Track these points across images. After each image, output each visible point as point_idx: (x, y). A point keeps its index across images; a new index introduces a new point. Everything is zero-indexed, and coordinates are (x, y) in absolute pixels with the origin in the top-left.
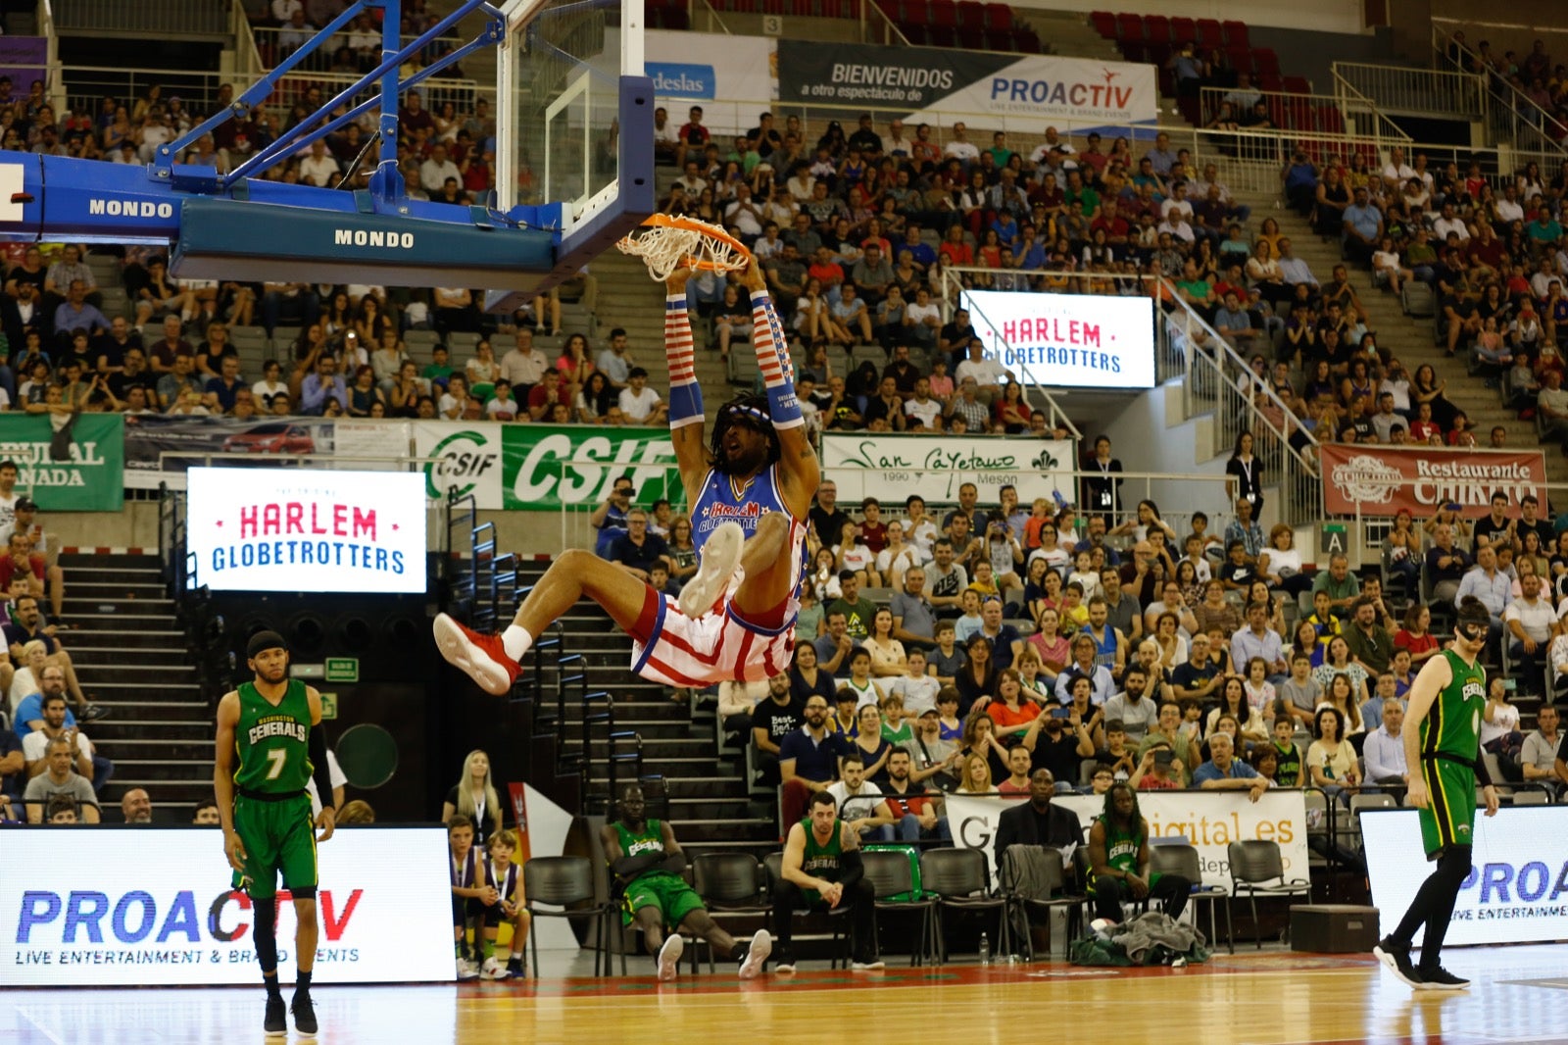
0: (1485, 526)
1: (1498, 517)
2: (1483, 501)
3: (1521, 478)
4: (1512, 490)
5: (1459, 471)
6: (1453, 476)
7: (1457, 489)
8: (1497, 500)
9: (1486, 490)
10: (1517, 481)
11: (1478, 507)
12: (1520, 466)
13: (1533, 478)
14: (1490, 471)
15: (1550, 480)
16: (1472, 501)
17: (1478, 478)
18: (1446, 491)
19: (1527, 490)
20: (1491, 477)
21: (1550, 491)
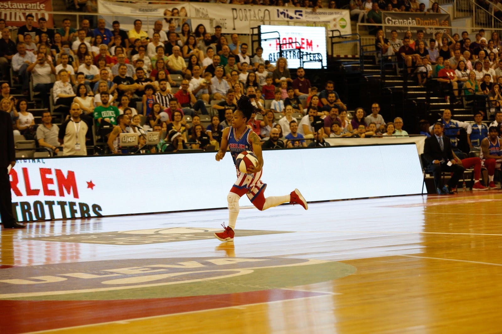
0: (22, 30)
1: (30, 26)
2: (23, 19)
3: (41, 9)
4: (37, 14)
5: (12, 5)
6: (9, 8)
7: (11, 14)
8: (29, 18)
9: (24, 14)
10: (39, 10)
11: (20, 22)
12: (40, 4)
13: (47, 9)
14: (26, 6)
15: (55, 10)
16: (18, 20)
17: (21, 9)
18: (6, 15)
19: (43, 14)
20: (26, 9)
21: (55, 15)
